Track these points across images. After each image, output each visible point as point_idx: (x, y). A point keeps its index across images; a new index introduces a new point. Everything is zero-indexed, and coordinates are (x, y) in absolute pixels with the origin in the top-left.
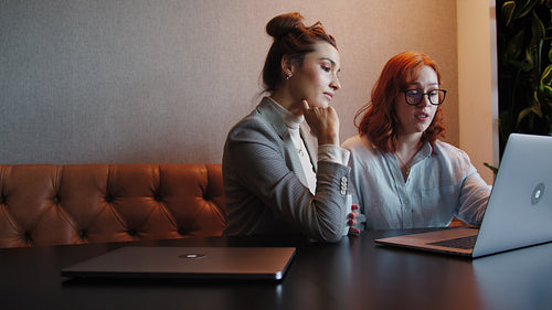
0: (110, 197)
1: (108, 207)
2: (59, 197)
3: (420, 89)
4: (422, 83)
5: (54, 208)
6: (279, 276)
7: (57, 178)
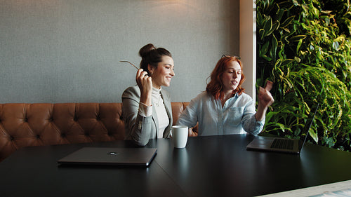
0: (76, 119)
1: (76, 124)
2: (52, 118)
3: (234, 71)
4: (235, 69)
5: (50, 124)
6: (147, 164)
7: (51, 110)
